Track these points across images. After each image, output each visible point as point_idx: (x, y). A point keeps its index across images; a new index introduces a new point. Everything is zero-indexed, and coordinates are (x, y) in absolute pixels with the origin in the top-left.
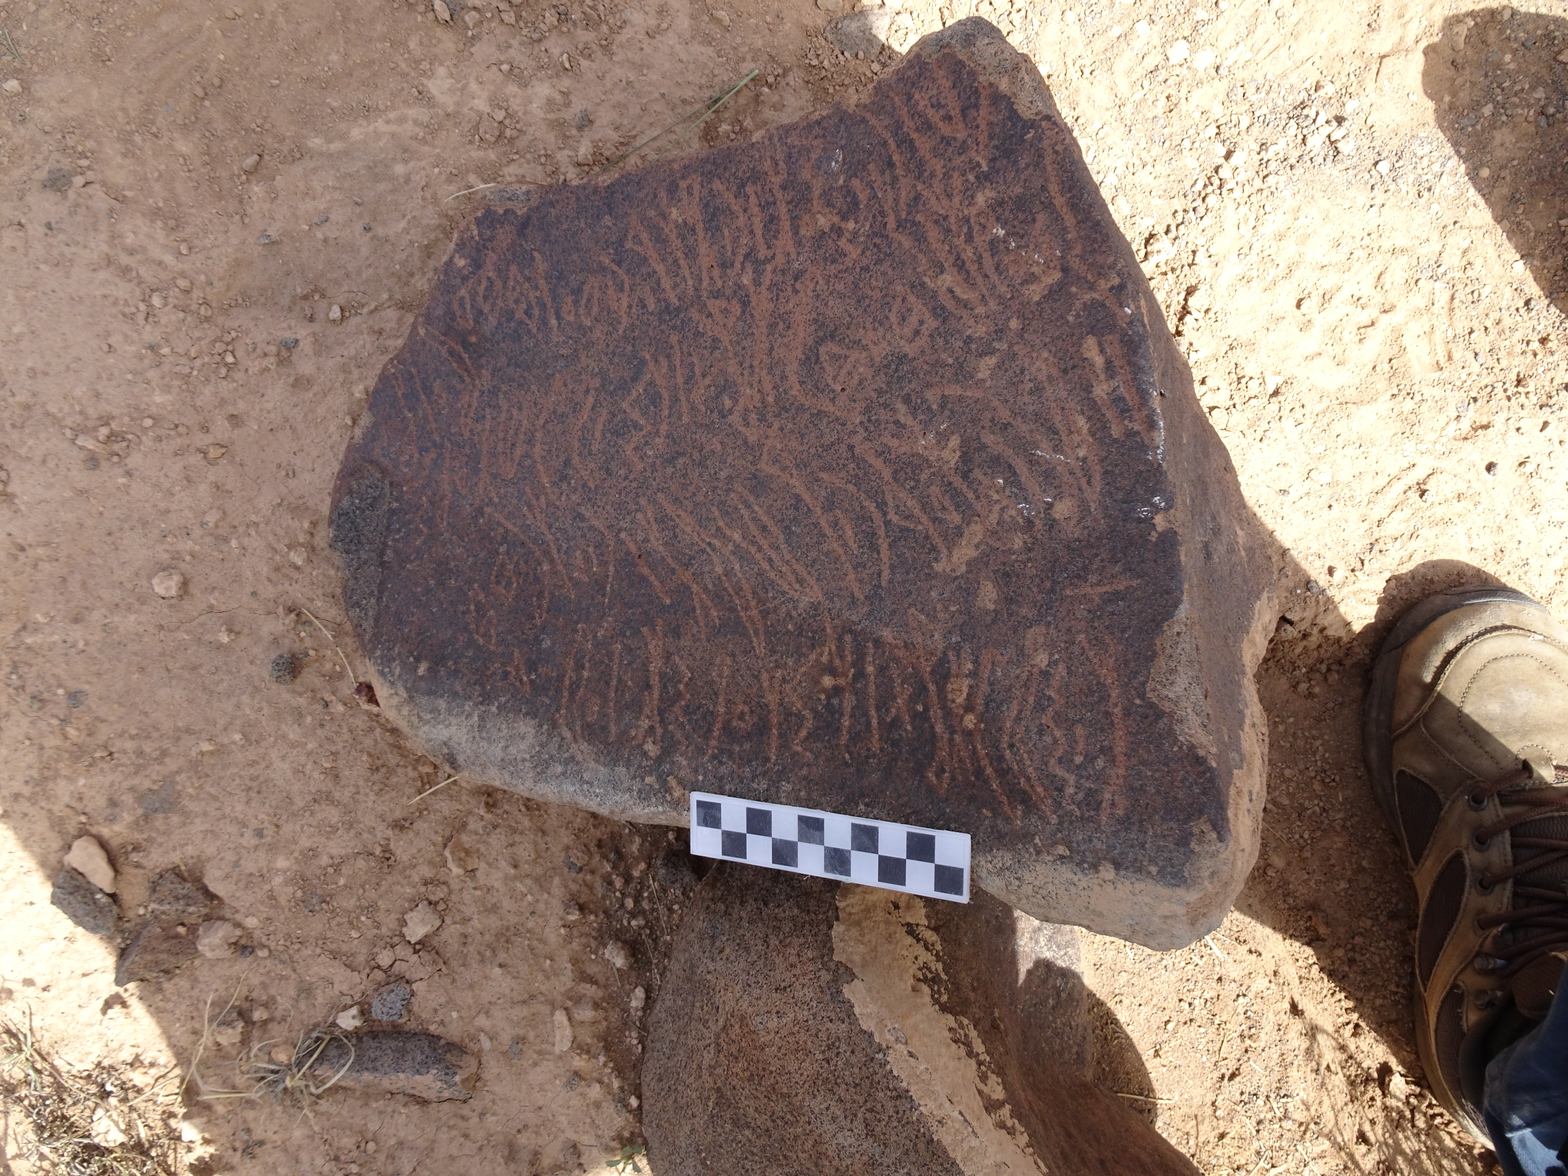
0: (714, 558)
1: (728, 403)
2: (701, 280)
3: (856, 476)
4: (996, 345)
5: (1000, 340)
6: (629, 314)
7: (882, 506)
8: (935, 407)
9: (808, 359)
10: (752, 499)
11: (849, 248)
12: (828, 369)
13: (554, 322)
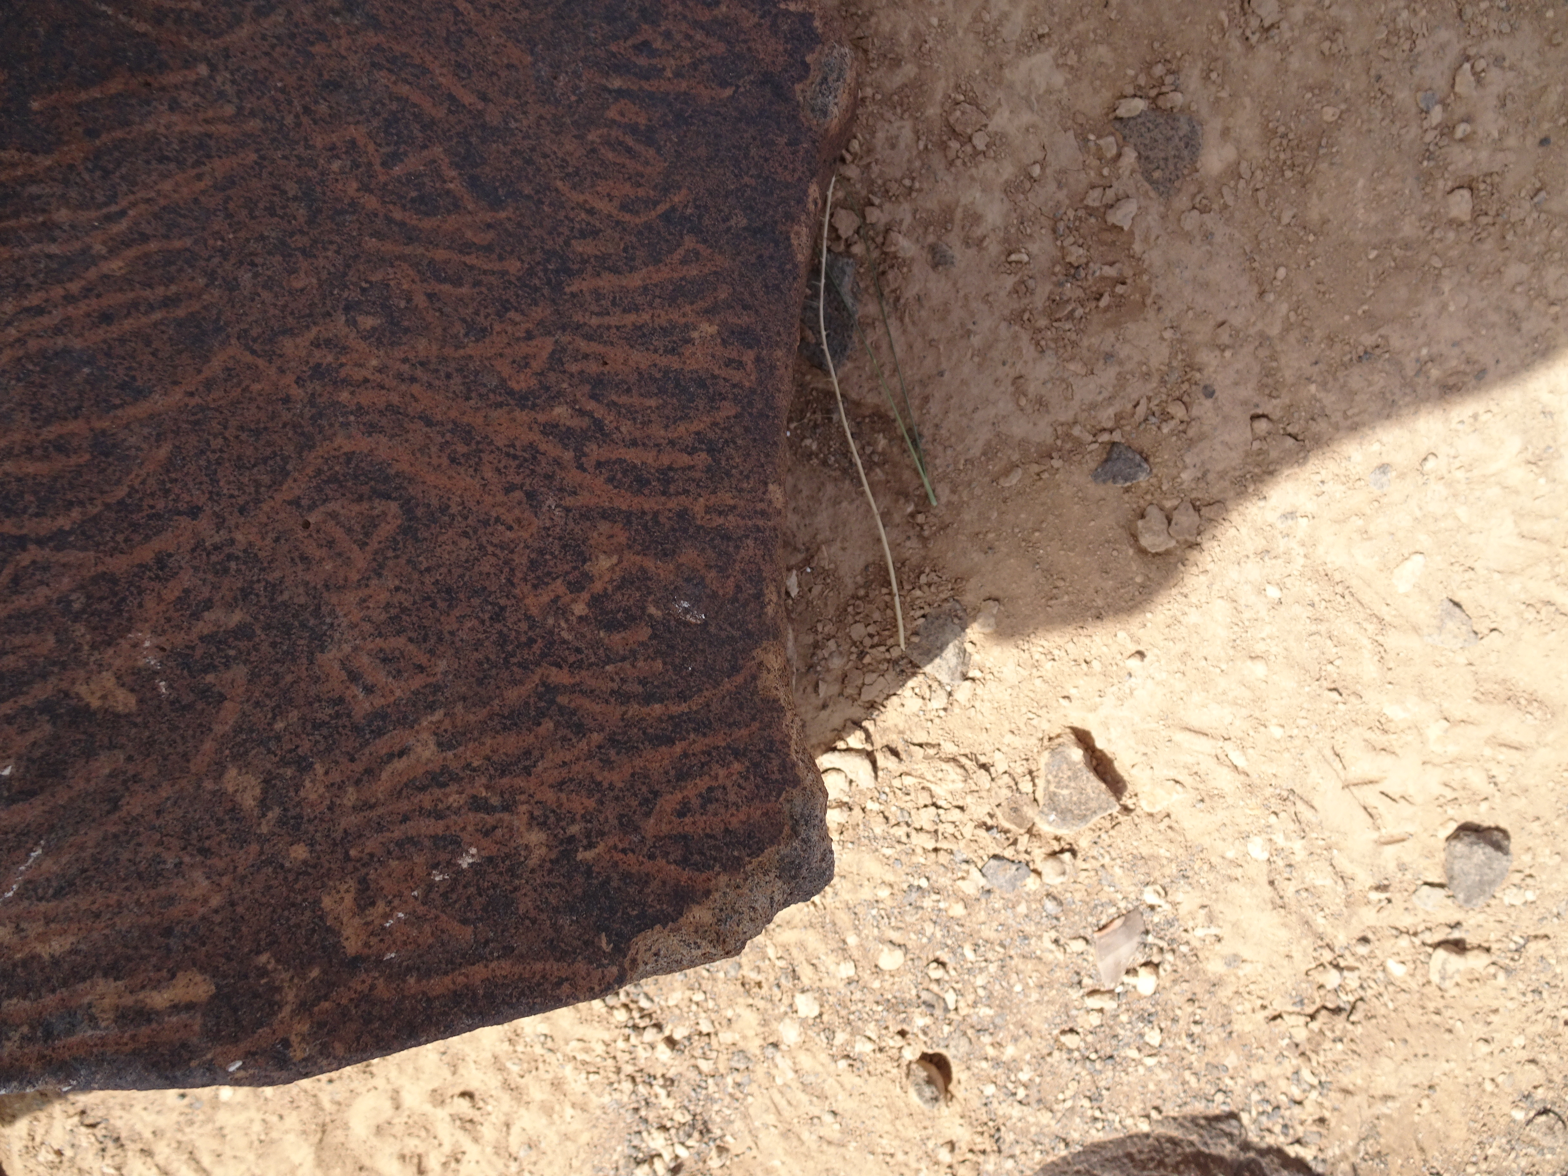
0: (93, 214)
1: (368, 322)
2: (589, 338)
3: (140, 509)
4: (274, 814)
5: (282, 822)
6: (581, 206)
7: (58, 540)
8: (210, 678)
9: (387, 479)
10: (181, 312)
11: (545, 599)
12: (356, 508)
13: (617, 83)
